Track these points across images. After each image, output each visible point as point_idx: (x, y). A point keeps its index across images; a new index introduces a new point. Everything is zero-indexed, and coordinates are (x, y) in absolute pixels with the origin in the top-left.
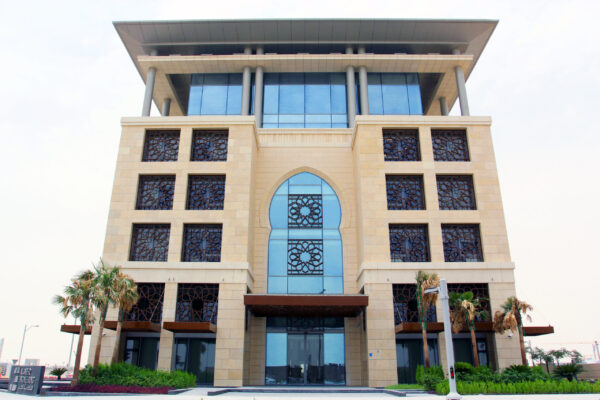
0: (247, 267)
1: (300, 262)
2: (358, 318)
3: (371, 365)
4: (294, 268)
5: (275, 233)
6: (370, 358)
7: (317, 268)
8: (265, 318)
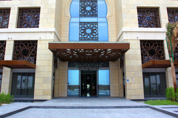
0: (54, 31)
1: (86, 34)
2: (117, 61)
3: (128, 87)
4: (82, 37)
5: (73, 20)
6: (127, 82)
7: (95, 37)
8: (67, 62)
